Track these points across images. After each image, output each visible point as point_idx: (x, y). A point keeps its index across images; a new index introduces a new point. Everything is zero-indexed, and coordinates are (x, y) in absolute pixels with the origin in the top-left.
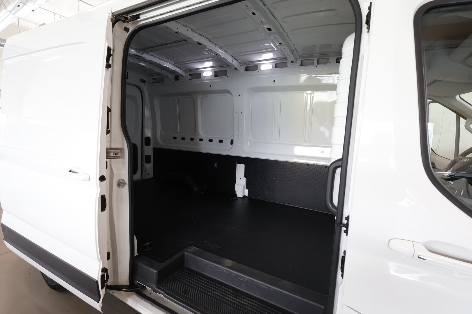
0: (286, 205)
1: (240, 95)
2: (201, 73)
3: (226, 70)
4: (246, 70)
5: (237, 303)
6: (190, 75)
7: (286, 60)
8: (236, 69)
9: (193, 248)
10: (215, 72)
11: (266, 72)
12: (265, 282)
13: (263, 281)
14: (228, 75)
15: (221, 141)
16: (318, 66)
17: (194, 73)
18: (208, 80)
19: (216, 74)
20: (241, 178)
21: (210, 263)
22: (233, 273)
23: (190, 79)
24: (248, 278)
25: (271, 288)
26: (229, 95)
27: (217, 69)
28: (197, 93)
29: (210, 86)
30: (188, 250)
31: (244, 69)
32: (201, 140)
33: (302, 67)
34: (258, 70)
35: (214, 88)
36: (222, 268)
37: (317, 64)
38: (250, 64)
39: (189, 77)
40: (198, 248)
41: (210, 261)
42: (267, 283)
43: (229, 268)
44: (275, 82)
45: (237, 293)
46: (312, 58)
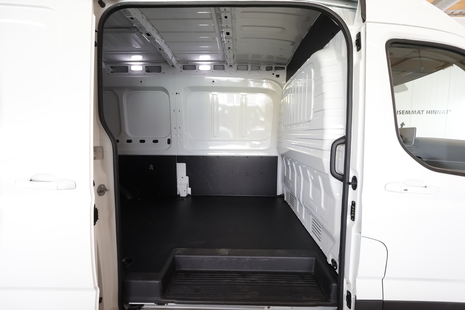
0: (231, 196)
1: (178, 93)
2: (127, 67)
3: (161, 67)
4: (184, 69)
5: (249, 281)
6: (111, 67)
7: (224, 64)
8: (173, 66)
9: (179, 250)
10: (146, 67)
11: (205, 73)
12: (265, 256)
13: (263, 256)
14: (162, 71)
15: (156, 141)
16: (252, 72)
17: (118, 65)
18: (138, 75)
19: (148, 70)
20: (182, 178)
21: (207, 257)
22: (234, 258)
23: (111, 72)
24: (249, 258)
25: (271, 258)
26: (164, 93)
27: (149, 65)
28: (122, 88)
29: (141, 82)
30: (177, 253)
31: (181, 67)
32: (129, 141)
33: (237, 71)
34: (196, 70)
35: (144, 84)
36: (222, 257)
37: (251, 70)
38: (188, 64)
39: (111, 70)
40: (185, 249)
41: (206, 255)
42: (267, 256)
43: (228, 255)
44: (214, 82)
45: (243, 274)
46: (247, 64)
